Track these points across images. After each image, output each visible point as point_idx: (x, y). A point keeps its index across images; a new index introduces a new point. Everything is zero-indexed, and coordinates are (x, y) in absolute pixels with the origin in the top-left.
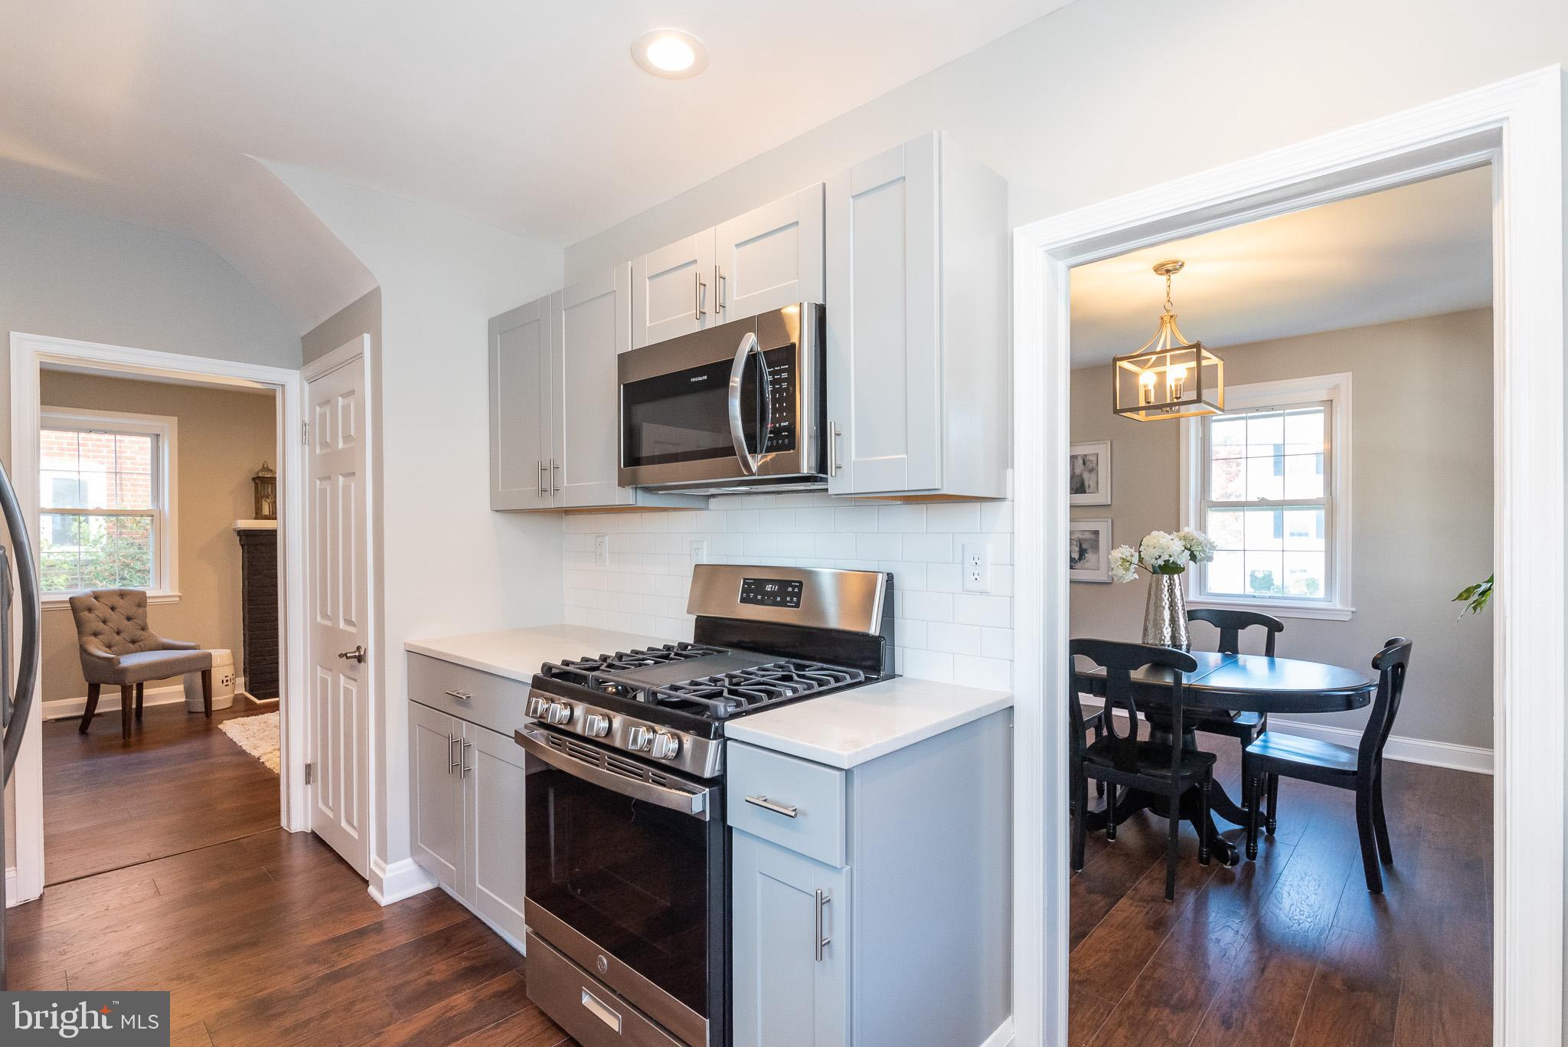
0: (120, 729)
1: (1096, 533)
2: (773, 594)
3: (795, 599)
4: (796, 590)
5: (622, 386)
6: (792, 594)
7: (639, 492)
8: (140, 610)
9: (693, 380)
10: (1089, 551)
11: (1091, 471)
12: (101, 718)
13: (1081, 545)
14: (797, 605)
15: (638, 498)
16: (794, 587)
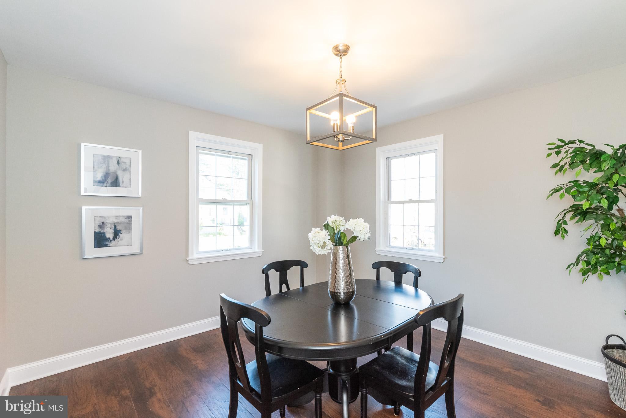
1: (130, 217)
10: (123, 232)
11: (125, 170)
13: (115, 227)
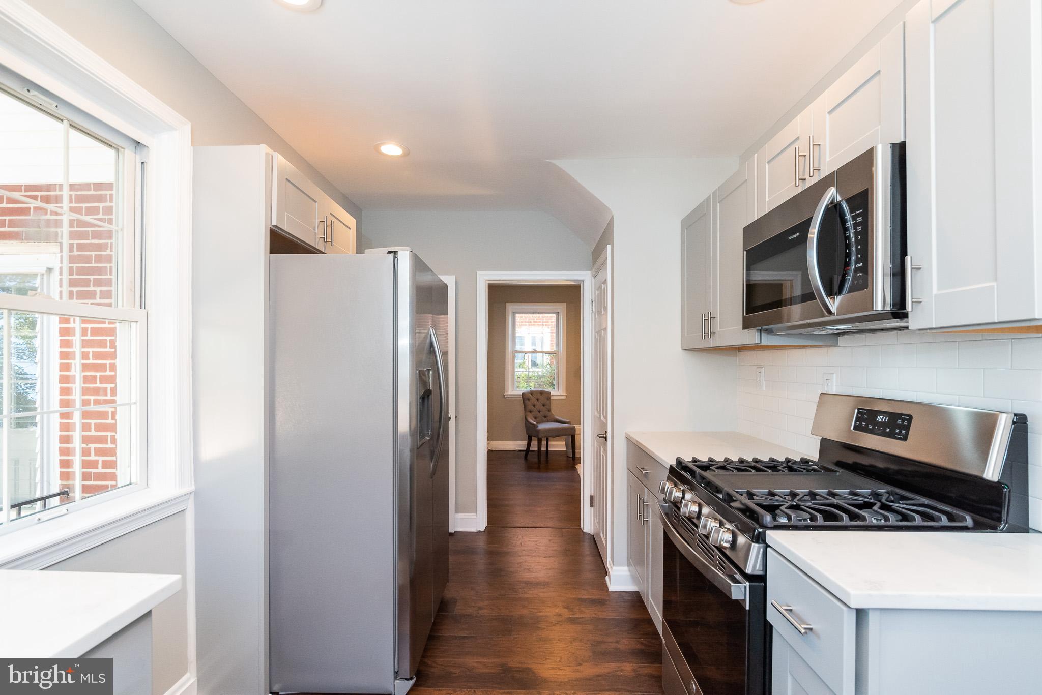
0: (537, 460)
2: (883, 424)
3: (904, 432)
4: (906, 423)
5: (745, 252)
6: (902, 427)
7: (763, 334)
8: (548, 401)
9: (790, 238)
12: (533, 453)
14: (905, 438)
15: (762, 337)
16: (903, 420)
